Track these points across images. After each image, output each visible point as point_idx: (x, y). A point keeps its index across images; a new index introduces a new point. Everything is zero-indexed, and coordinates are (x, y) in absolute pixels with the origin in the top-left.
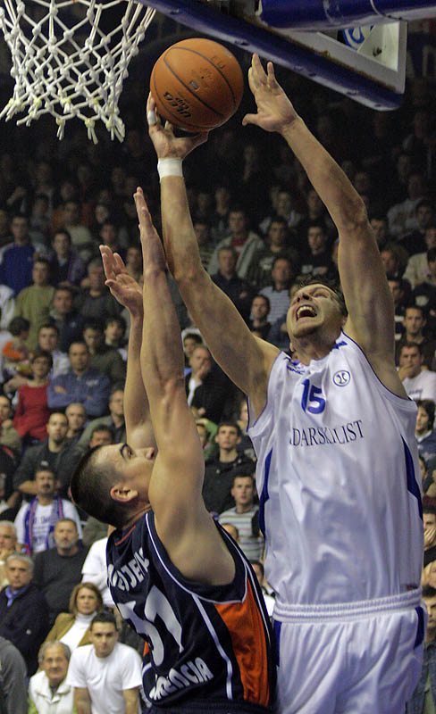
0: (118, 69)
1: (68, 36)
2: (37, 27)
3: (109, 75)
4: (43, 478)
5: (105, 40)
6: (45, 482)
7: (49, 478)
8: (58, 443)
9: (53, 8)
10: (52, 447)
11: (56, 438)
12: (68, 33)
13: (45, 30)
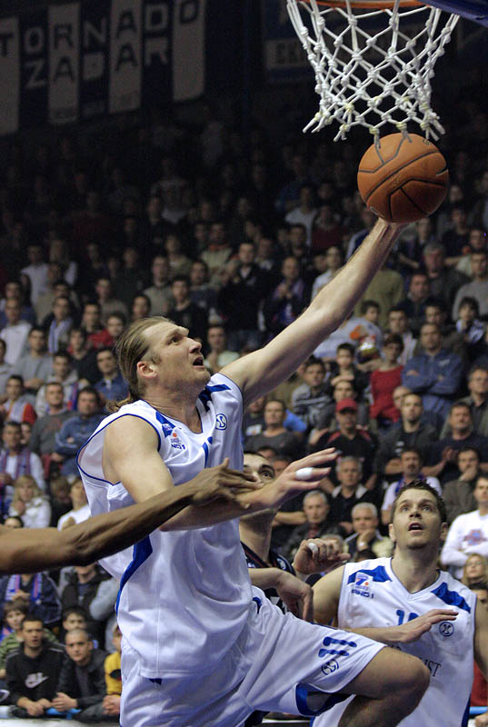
0: (424, 71)
1: (371, 43)
2: (338, 39)
3: (416, 77)
4: (408, 459)
5: (410, 43)
6: (410, 462)
7: (414, 459)
8: (413, 422)
9: (352, 19)
10: (408, 428)
11: (411, 418)
12: (371, 40)
13: (347, 40)
